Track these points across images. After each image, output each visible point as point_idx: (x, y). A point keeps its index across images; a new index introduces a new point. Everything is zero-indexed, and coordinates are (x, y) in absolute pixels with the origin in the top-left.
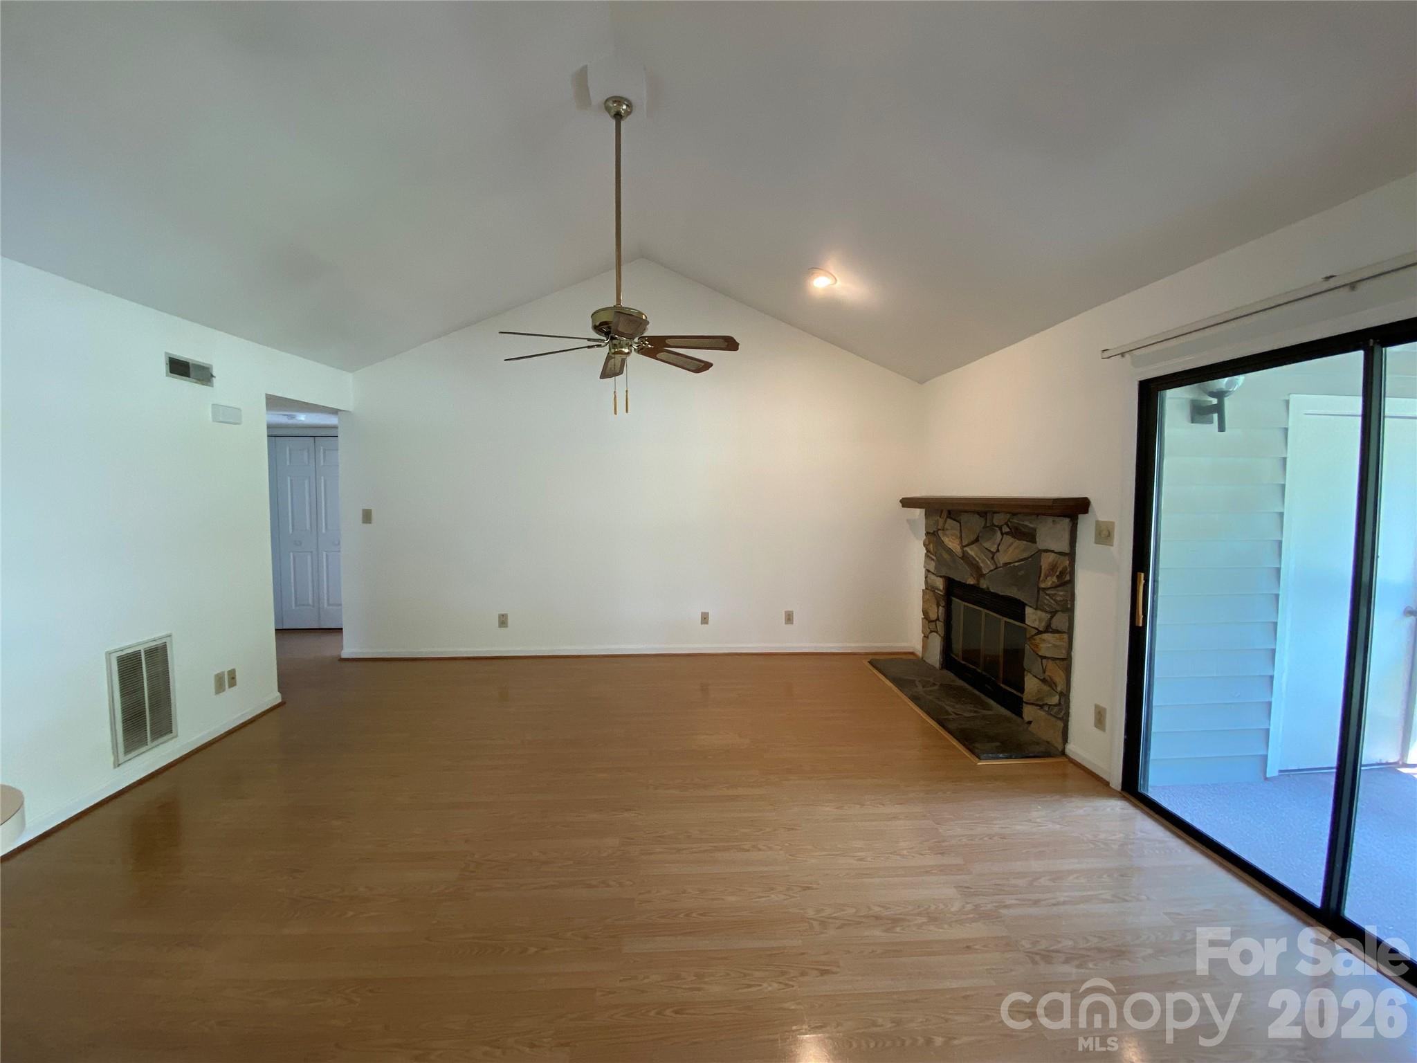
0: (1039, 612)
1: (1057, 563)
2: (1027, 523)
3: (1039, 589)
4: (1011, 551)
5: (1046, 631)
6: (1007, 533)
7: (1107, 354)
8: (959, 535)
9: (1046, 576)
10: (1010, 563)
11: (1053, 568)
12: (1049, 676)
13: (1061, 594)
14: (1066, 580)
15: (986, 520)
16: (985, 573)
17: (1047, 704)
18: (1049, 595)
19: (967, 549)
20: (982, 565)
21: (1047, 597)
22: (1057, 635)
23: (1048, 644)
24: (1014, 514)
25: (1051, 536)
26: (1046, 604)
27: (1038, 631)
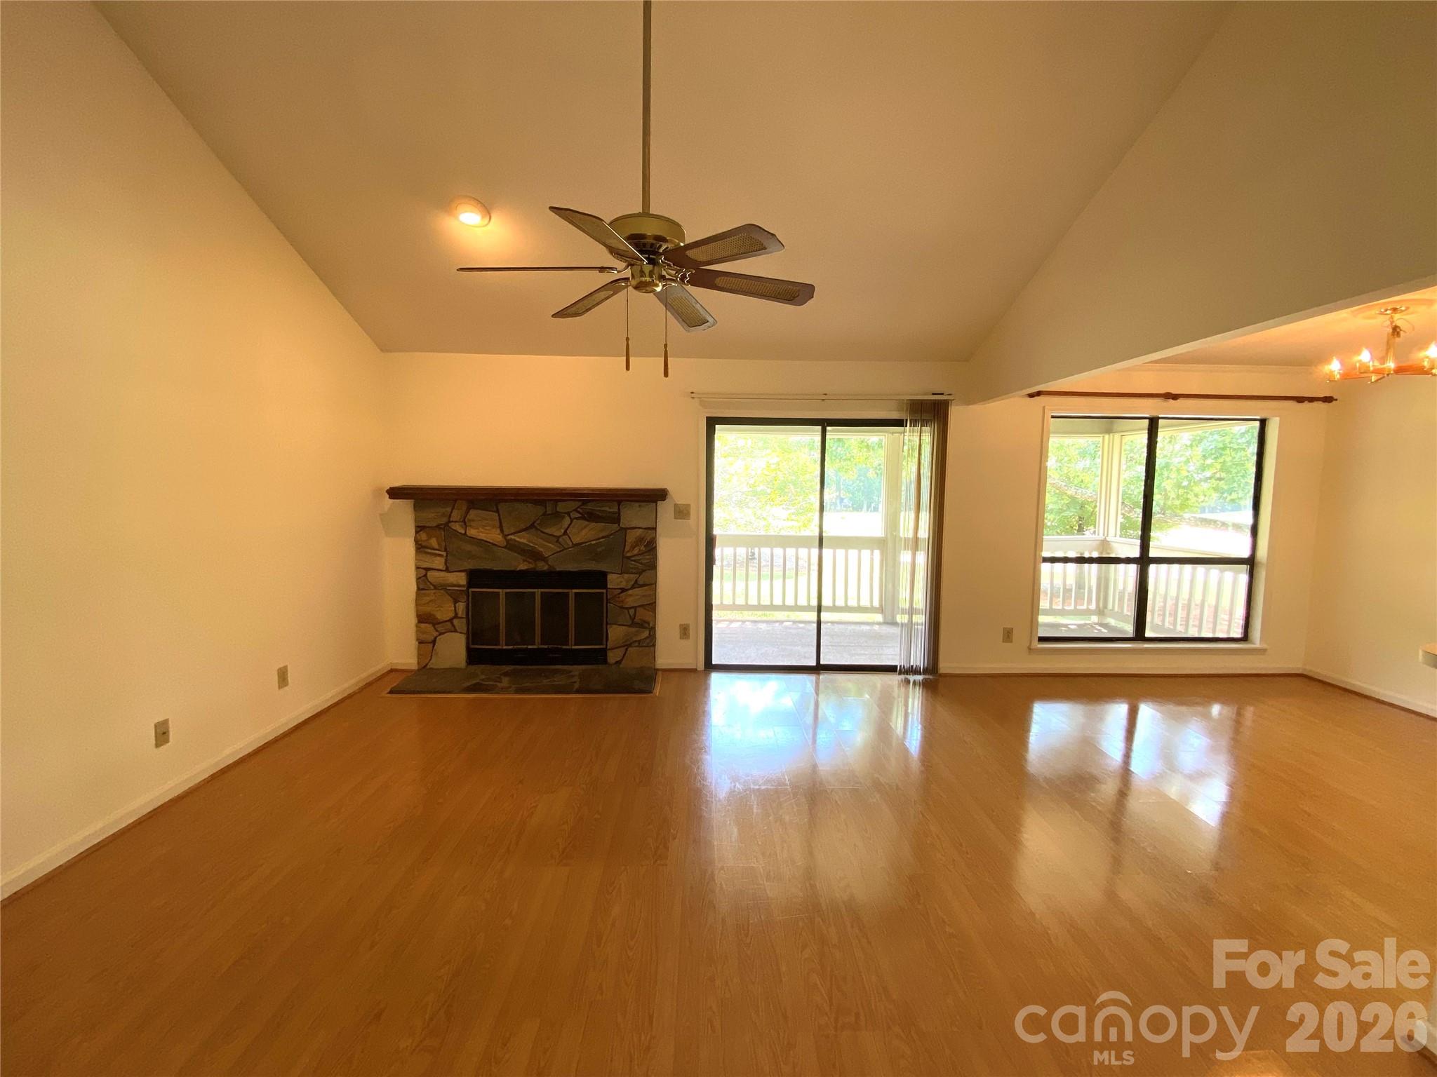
0: (626, 576)
1: (645, 536)
2: (607, 509)
3: (624, 557)
4: (584, 533)
5: (633, 587)
6: (577, 518)
7: (693, 395)
8: (498, 524)
9: (633, 548)
10: (582, 543)
11: (640, 540)
12: (640, 619)
13: (646, 559)
14: (651, 547)
15: (546, 508)
16: (546, 556)
17: (636, 641)
18: (634, 561)
19: (509, 537)
20: (541, 550)
21: (633, 563)
22: (643, 588)
23: (634, 598)
24: (585, 502)
25: (632, 517)
26: (632, 568)
27: (623, 590)
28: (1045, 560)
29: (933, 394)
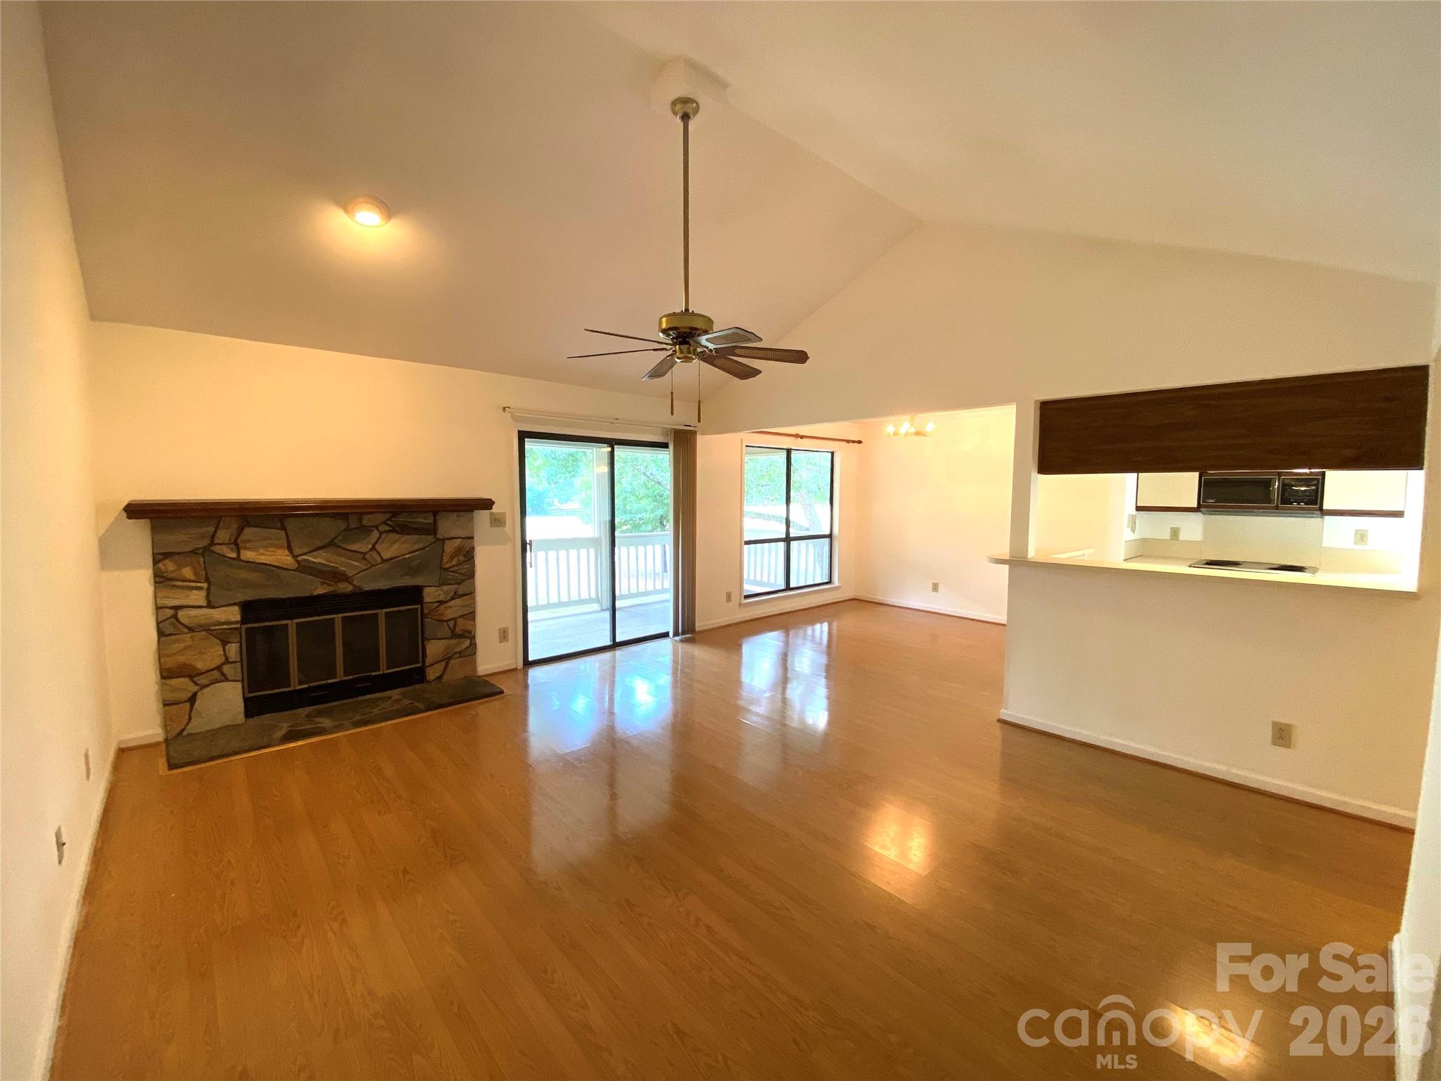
0: (445, 588)
1: (464, 546)
2: (421, 520)
3: (442, 568)
4: (395, 547)
5: (452, 599)
6: (386, 532)
7: (505, 409)
8: (285, 544)
9: (452, 558)
10: (394, 558)
11: (459, 550)
12: (462, 630)
13: (463, 569)
14: (469, 555)
15: (349, 522)
16: (350, 575)
17: (456, 653)
18: (453, 572)
19: (304, 557)
20: (343, 569)
21: (451, 574)
22: (464, 598)
23: (454, 609)
24: (394, 514)
25: (448, 526)
26: (450, 579)
27: (441, 603)
28: (748, 543)
29: (685, 426)
